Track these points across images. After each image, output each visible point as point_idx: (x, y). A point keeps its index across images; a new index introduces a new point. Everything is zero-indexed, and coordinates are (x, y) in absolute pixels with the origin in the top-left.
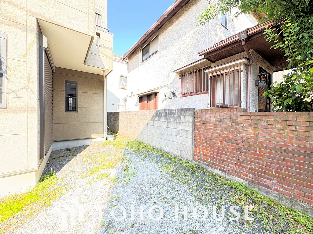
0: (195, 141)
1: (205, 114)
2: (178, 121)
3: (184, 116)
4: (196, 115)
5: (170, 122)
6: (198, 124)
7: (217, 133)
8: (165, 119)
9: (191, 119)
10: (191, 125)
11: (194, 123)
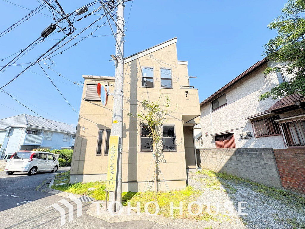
0: (280, 173)
1: (283, 152)
2: (259, 157)
3: (265, 154)
4: (275, 153)
5: (253, 157)
6: (279, 159)
7: (297, 166)
8: (247, 156)
9: (272, 156)
10: (272, 160)
11: (275, 159)
